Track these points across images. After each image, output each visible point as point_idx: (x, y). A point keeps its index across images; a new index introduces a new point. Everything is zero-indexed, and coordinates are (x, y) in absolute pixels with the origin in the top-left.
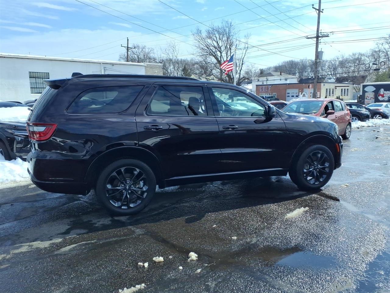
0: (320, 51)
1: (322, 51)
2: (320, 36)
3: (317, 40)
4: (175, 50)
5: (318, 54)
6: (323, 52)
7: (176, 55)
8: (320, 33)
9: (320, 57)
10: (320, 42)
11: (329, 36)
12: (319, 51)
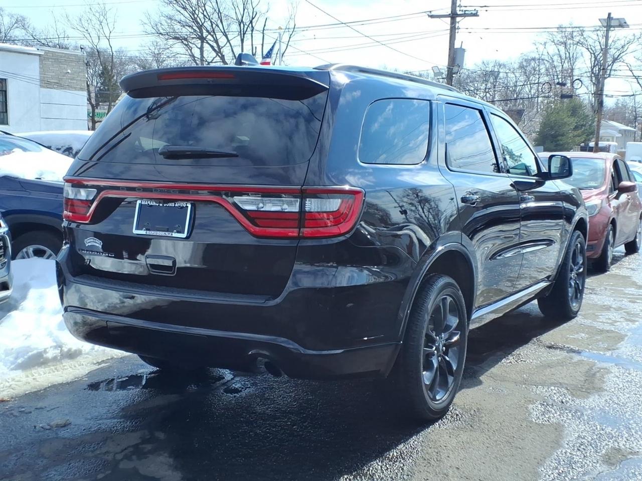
0: (459, 47)
1: (463, 47)
2: (459, 13)
3: (453, 22)
4: (104, 21)
5: (455, 56)
6: (464, 50)
7: (107, 35)
8: (459, 6)
9: (457, 62)
10: (459, 28)
11: (478, 16)
12: (456, 47)
